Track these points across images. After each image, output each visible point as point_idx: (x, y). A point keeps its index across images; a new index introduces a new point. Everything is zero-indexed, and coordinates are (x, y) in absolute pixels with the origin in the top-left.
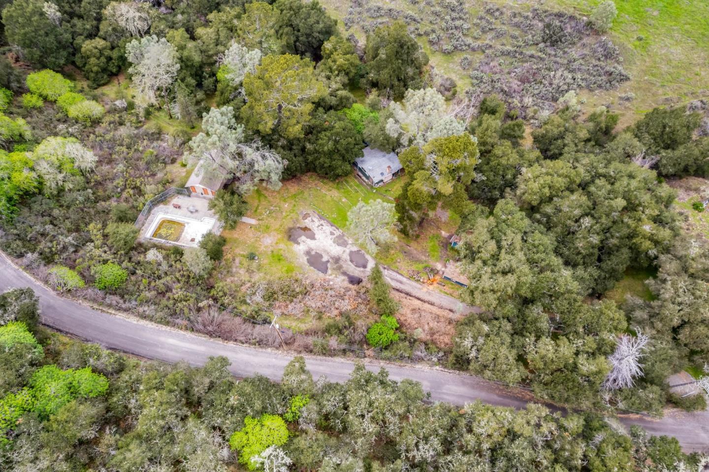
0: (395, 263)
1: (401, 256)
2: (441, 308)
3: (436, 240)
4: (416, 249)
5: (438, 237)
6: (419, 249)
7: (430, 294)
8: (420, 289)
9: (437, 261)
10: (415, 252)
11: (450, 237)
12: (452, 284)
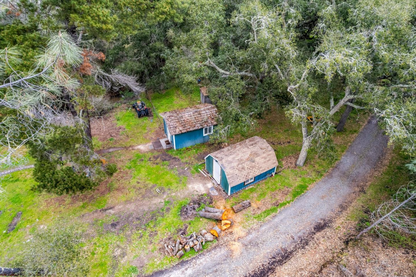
0: (114, 267)
1: (113, 239)
2: (304, 243)
3: (143, 164)
4: (128, 202)
5: (140, 158)
6: (132, 194)
7: (253, 243)
8: (230, 255)
9: (185, 185)
10: (131, 207)
11: (157, 144)
12: (252, 191)
